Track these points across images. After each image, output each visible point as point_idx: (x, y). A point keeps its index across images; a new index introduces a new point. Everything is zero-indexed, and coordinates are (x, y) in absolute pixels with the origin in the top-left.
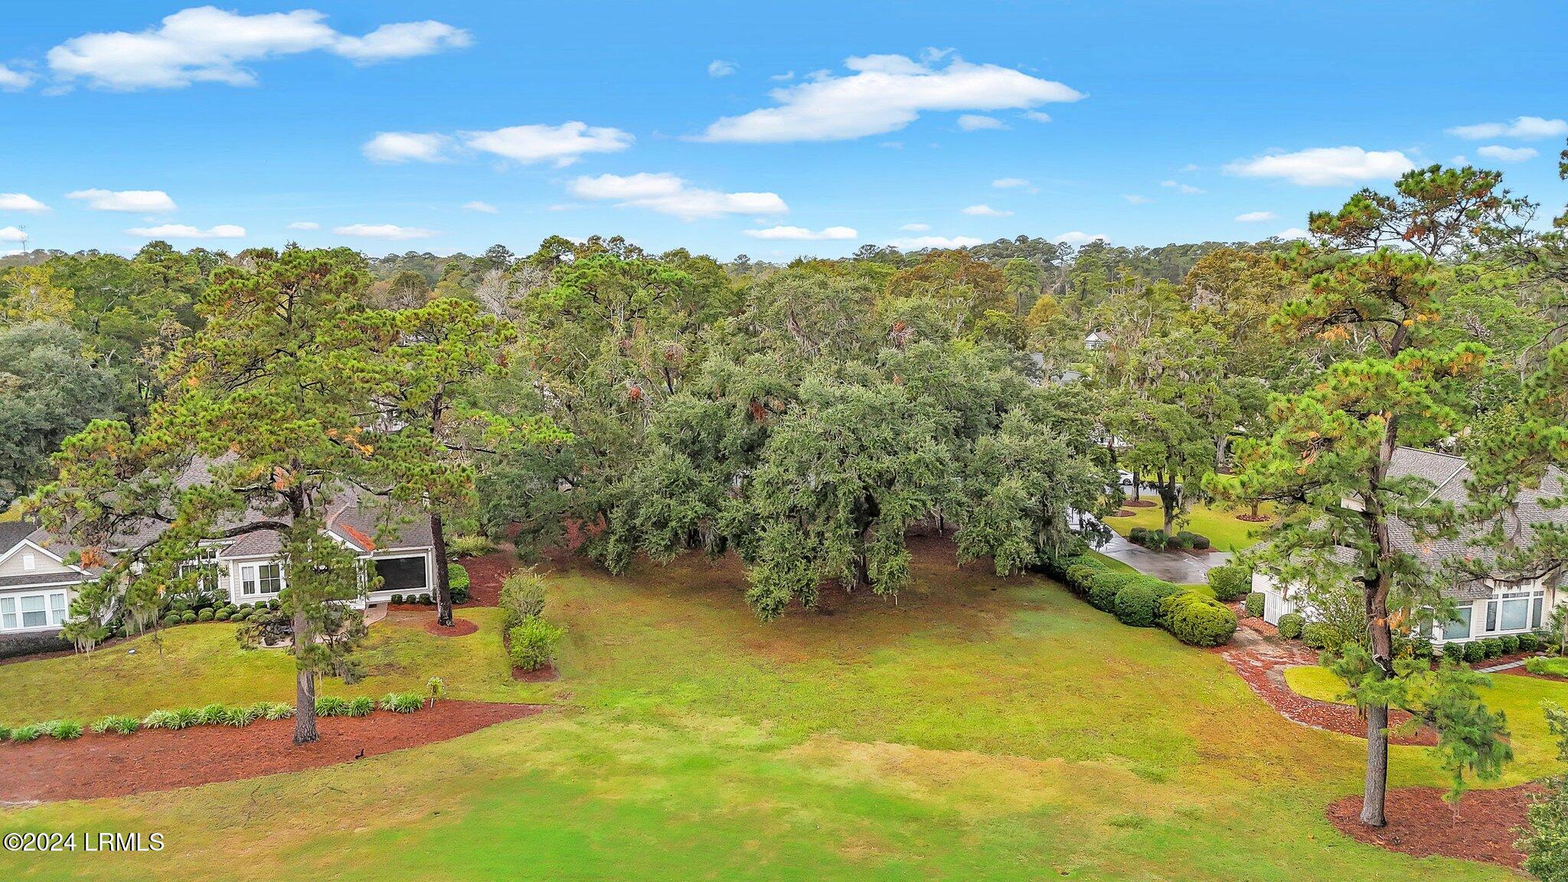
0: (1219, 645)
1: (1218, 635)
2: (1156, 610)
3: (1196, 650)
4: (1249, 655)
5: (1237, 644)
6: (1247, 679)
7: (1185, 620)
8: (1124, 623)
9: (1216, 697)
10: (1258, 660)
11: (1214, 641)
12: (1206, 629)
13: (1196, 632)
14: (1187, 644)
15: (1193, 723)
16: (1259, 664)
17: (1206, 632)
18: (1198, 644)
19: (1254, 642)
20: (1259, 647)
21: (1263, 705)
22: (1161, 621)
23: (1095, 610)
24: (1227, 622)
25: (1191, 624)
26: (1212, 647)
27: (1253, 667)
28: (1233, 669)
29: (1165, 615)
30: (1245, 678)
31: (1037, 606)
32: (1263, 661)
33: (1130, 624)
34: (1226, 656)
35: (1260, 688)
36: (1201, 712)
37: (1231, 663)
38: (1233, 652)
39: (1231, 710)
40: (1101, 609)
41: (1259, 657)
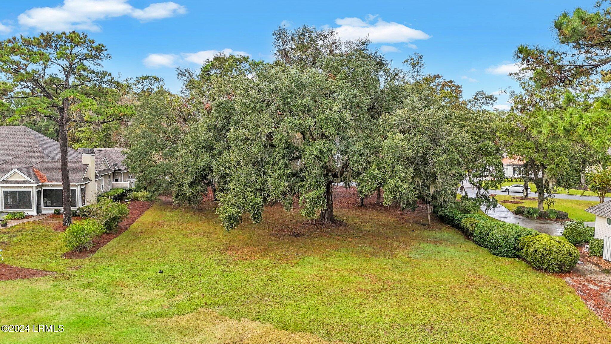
0: (563, 272)
1: (563, 264)
2: (516, 246)
3: (543, 274)
4: (589, 281)
5: (578, 273)
6: (585, 299)
7: (536, 251)
8: (494, 254)
9: (553, 310)
10: (595, 284)
11: (559, 268)
12: (553, 259)
13: (545, 261)
14: (537, 269)
15: (526, 331)
16: (596, 288)
17: (552, 261)
18: (546, 270)
19: (594, 273)
20: (598, 276)
21: (596, 320)
22: (520, 253)
23: (476, 246)
24: (570, 254)
25: (540, 254)
26: (558, 273)
27: (591, 290)
28: (573, 289)
29: (522, 249)
30: (582, 297)
31: (437, 241)
32: (600, 286)
33: (498, 255)
34: (569, 280)
35: (596, 306)
36: (538, 322)
37: (572, 285)
38: (575, 278)
39: (566, 322)
40: (480, 245)
41: (597, 283)
